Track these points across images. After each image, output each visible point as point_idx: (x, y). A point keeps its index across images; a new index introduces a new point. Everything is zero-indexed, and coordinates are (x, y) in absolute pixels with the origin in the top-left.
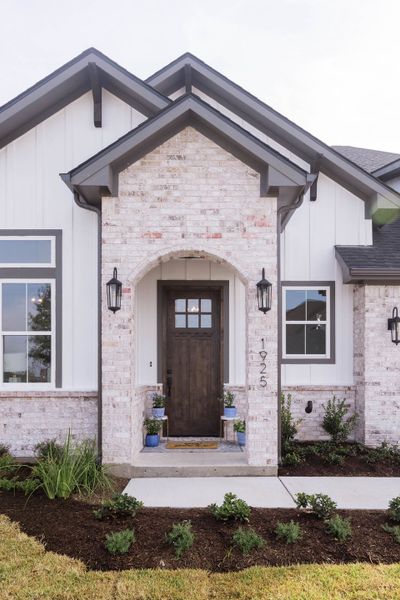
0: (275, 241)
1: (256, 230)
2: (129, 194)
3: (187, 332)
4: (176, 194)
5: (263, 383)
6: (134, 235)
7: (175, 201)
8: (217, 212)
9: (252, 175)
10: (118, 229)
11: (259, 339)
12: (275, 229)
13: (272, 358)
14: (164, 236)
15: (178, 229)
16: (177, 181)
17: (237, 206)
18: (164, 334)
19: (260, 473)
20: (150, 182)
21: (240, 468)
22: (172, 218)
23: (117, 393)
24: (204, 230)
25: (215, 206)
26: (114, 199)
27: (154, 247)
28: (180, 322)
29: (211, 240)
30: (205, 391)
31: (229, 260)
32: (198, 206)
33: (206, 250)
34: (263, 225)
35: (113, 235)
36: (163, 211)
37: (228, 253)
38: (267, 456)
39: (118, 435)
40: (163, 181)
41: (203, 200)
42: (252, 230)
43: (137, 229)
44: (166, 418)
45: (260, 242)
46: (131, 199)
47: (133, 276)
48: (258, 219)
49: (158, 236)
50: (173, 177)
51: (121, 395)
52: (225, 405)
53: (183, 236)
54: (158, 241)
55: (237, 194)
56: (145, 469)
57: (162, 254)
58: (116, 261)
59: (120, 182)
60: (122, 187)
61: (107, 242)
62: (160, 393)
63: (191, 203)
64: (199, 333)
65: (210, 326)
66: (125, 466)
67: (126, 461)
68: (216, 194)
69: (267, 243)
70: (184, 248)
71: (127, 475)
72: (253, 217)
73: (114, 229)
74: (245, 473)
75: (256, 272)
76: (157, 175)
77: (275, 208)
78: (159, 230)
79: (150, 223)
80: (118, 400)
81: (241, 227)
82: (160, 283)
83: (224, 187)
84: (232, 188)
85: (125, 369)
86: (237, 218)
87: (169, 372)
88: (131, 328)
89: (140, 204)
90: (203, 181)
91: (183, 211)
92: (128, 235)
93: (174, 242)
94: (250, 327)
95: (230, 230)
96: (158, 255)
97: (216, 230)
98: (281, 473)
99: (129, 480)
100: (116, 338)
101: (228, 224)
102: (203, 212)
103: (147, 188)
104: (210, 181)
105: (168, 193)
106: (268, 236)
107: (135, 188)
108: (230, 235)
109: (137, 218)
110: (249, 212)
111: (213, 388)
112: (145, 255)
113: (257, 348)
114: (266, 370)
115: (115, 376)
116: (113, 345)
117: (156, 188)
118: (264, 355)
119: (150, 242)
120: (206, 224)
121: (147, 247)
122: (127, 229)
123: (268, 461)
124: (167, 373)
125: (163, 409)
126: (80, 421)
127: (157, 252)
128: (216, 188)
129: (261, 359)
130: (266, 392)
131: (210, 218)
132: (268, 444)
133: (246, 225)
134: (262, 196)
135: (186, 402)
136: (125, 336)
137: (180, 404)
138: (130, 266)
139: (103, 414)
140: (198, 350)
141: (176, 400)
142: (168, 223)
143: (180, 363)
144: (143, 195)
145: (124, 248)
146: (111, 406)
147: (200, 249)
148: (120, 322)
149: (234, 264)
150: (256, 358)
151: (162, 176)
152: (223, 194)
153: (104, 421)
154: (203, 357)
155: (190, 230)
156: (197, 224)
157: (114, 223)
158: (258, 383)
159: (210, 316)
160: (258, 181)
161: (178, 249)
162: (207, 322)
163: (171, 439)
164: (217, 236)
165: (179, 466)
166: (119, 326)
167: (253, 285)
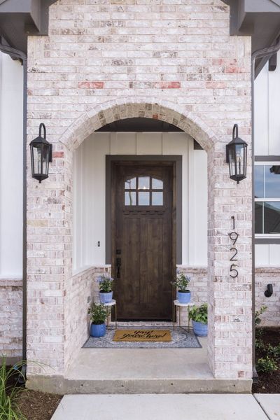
0: (249, 91)
1: (225, 77)
2: (63, 33)
3: (137, 210)
4: (122, 32)
5: (233, 274)
6: (69, 84)
7: (121, 41)
8: (174, 54)
9: (220, 8)
10: (48, 76)
11: (228, 216)
12: (248, 76)
13: (245, 241)
14: (107, 85)
15: (124, 77)
16: (124, 16)
17: (201, 46)
18: (113, 211)
19: (228, 389)
20: (89, 17)
21: (204, 382)
22: (117, 63)
23: (46, 286)
24: (158, 78)
25: (172, 47)
26: (43, 39)
27: (94, 100)
28: (129, 199)
29: (167, 91)
30: (156, 271)
31: (190, 116)
32: (149, 47)
33: (160, 103)
34: (233, 71)
35: (42, 85)
36: (106, 54)
37: (189, 108)
38: (240, 367)
39: (47, 339)
40: (106, 16)
41: (157, 39)
42: (218, 77)
43: (72, 77)
44: (114, 303)
45: (230, 92)
46: (65, 38)
47: (67, 136)
48: (227, 64)
49: (100, 85)
50: (118, 10)
51: (51, 288)
52: (178, 289)
53: (131, 86)
54: (98, 92)
55: (199, 31)
56: (82, 383)
57: (103, 108)
58: (46, 117)
59: (51, 17)
60: (53, 24)
61: (34, 92)
62: (108, 275)
63: (141, 44)
64: (150, 211)
65: (162, 204)
66: (56, 379)
67: (57, 373)
68: (173, 32)
69: (239, 94)
70: (133, 101)
71: (58, 391)
72: (221, 61)
73: (43, 77)
74: (211, 389)
75: (223, 131)
76: (98, 9)
77: (249, 49)
78: (100, 78)
79: (89, 69)
80: (47, 294)
81: (205, 74)
82: (108, 157)
83: (183, 23)
84: (193, 24)
85: (55, 255)
86: (200, 62)
87: (118, 252)
88: (65, 202)
89: (76, 45)
90: (157, 15)
91: (132, 54)
92: (61, 85)
93: (119, 93)
94: (217, 201)
95: (191, 78)
96: (99, 110)
97: (173, 78)
98: (256, 389)
99: (61, 397)
100: (46, 215)
101: (189, 70)
102: (157, 55)
103: (85, 25)
104: (166, 15)
105: (113, 32)
106: (240, 85)
107: (71, 25)
108: (192, 84)
109: (73, 62)
110: (215, 55)
111: (165, 269)
112: (82, 109)
113: (225, 227)
114: (238, 257)
115: (43, 264)
116: (42, 224)
117: (96, 24)
118: (234, 237)
119: (89, 94)
120: (160, 71)
121: (85, 100)
122: (59, 77)
123: (240, 373)
124: (116, 253)
125: (111, 294)
126: (7, 315)
127: (98, 105)
128: (174, 24)
129: (231, 243)
130: (237, 285)
131: (165, 62)
132: (240, 351)
133: (211, 71)
134: (232, 35)
135: (136, 284)
136: (56, 213)
137: (130, 286)
138: (64, 123)
139: (28, 313)
140: (149, 228)
141: (126, 282)
142: (112, 69)
143: (130, 243)
144: (80, 33)
145: (56, 100)
146: (38, 302)
147: (153, 101)
148: (49, 195)
149: (196, 120)
150: (225, 242)
151: (104, 10)
152: (183, 31)
153: (29, 321)
154: (154, 236)
155: (140, 78)
156: (148, 69)
157: (43, 69)
158: (227, 273)
159: (162, 193)
160: (227, 16)
161: (125, 101)
162: (158, 200)
163: (120, 324)
164: (175, 85)
165: (126, 377)
166: (49, 200)
167: (220, 148)
